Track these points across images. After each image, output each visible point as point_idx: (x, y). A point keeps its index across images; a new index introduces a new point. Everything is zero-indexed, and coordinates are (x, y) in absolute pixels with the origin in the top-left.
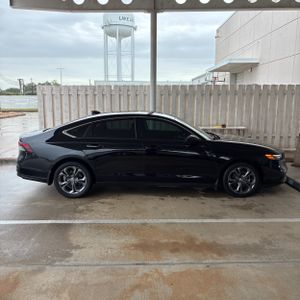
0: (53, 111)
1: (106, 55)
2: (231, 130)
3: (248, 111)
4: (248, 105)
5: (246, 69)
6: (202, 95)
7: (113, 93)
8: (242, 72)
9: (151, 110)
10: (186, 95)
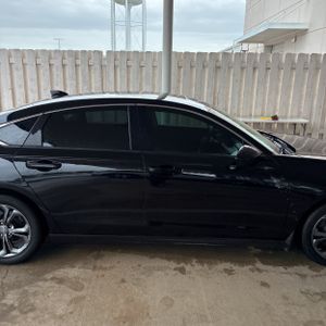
0: (13, 89)
1: (113, 26)
2: (283, 124)
3: (310, 95)
4: (311, 86)
5: (288, 38)
6: (242, 69)
7: (105, 63)
8: (283, 43)
9: (163, 91)
10: (218, 68)
